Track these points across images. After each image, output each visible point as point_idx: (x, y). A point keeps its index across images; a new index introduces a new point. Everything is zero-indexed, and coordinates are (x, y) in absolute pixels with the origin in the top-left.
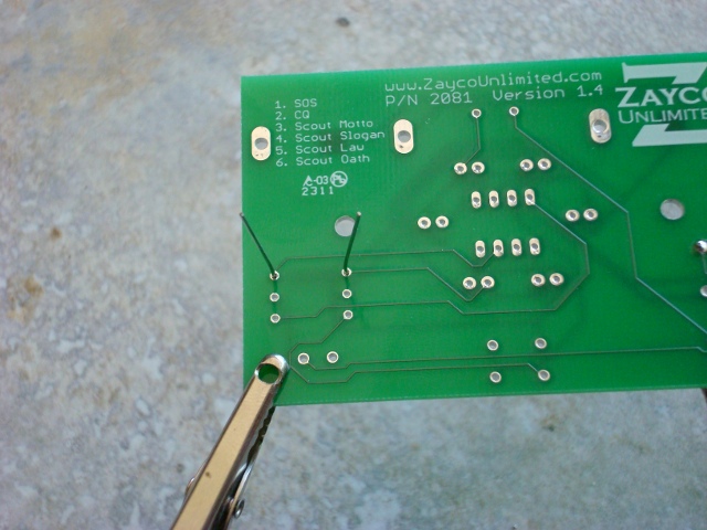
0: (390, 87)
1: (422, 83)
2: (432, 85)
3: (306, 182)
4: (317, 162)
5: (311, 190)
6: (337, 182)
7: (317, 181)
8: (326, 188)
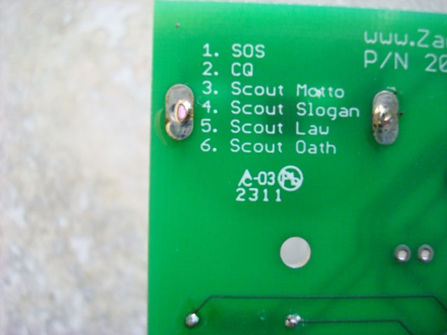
0: (371, 37)
1: (415, 37)
2: (429, 40)
3: (243, 181)
4: (261, 148)
5: (249, 194)
6: (288, 183)
7: (258, 178)
8: (272, 190)
